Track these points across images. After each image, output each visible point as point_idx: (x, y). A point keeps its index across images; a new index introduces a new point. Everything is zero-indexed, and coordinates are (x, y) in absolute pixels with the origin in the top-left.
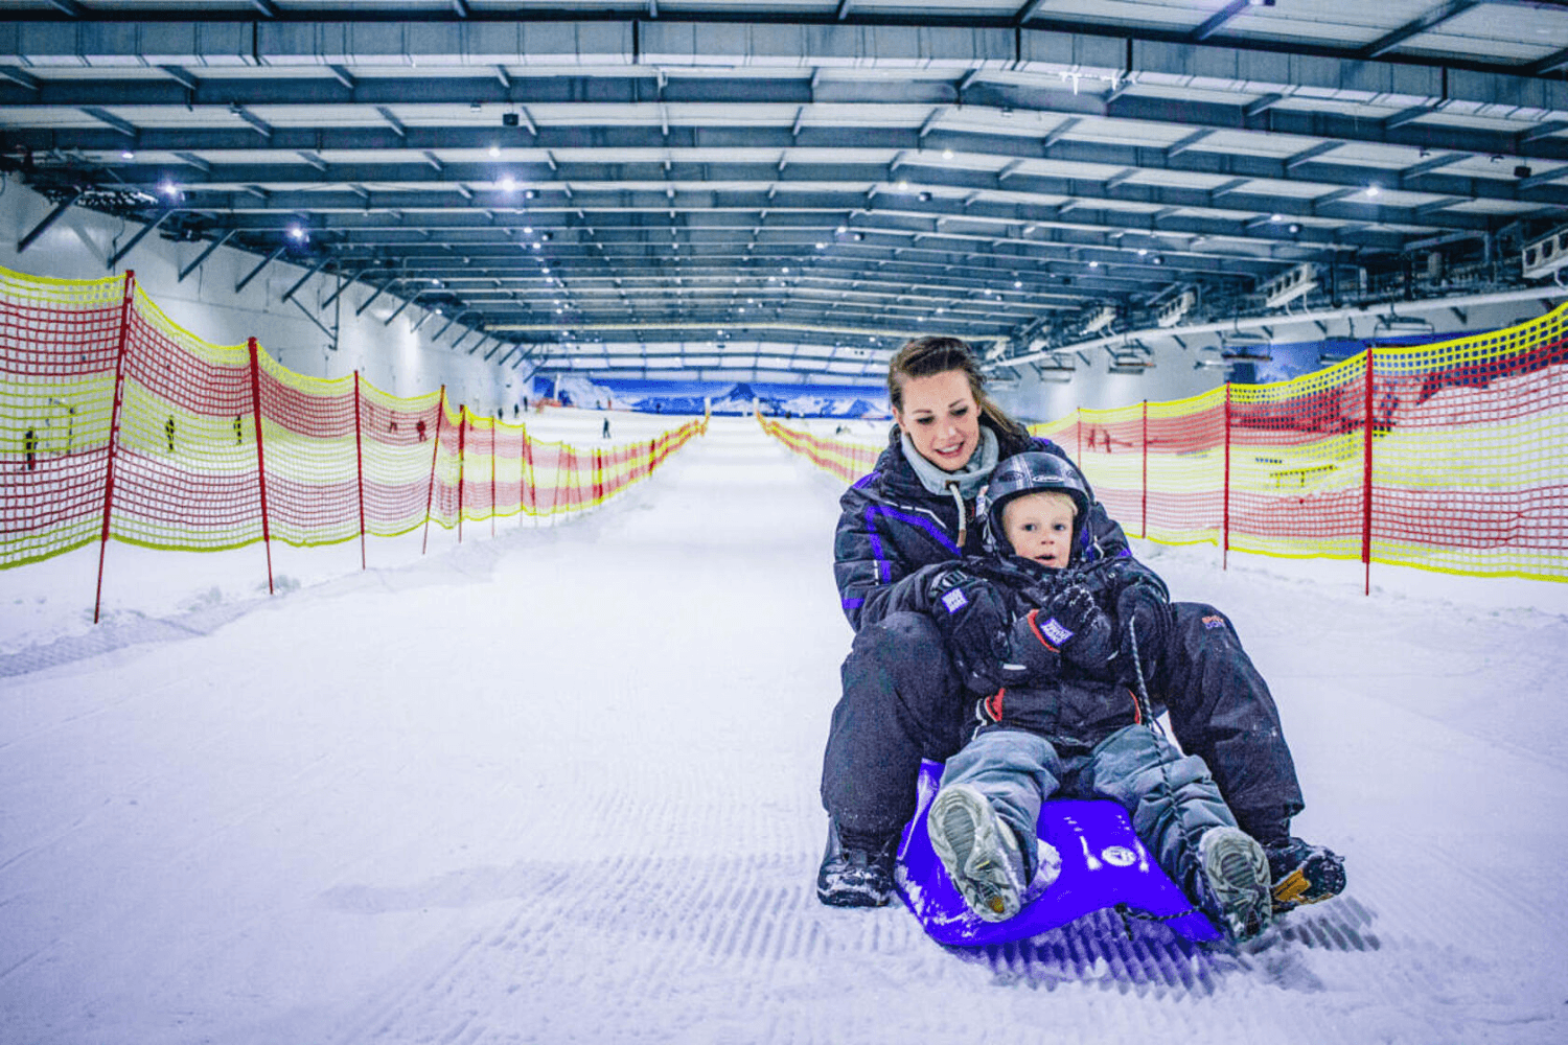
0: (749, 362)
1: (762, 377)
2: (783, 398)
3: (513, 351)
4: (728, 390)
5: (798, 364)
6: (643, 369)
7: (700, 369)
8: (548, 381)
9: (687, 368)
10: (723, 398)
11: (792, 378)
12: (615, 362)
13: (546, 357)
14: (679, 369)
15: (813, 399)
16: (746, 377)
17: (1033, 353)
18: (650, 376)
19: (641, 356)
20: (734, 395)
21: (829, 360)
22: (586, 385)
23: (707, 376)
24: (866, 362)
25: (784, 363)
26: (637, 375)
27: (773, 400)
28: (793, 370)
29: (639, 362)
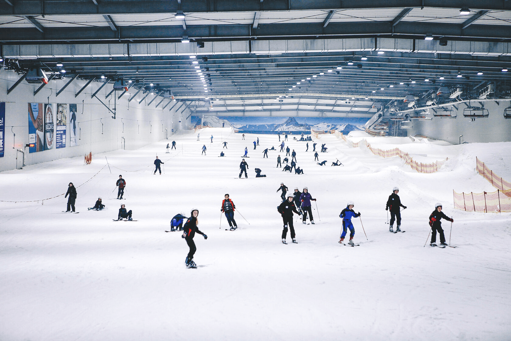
0: (295, 107)
1: (301, 114)
2: (311, 124)
3: (182, 105)
4: (285, 120)
5: (318, 107)
6: (244, 111)
7: (271, 110)
8: (198, 117)
9: (265, 110)
10: (282, 125)
11: (316, 114)
12: (230, 108)
13: (197, 107)
14: (261, 111)
15: (326, 124)
16: (293, 114)
17: (428, 106)
18: (247, 114)
19: (243, 105)
20: (287, 123)
21: (334, 105)
22: (215, 119)
23: (274, 114)
24: (352, 106)
25: (312, 107)
26: (240, 114)
27: (307, 125)
28: (316, 110)
29: (242, 108)
